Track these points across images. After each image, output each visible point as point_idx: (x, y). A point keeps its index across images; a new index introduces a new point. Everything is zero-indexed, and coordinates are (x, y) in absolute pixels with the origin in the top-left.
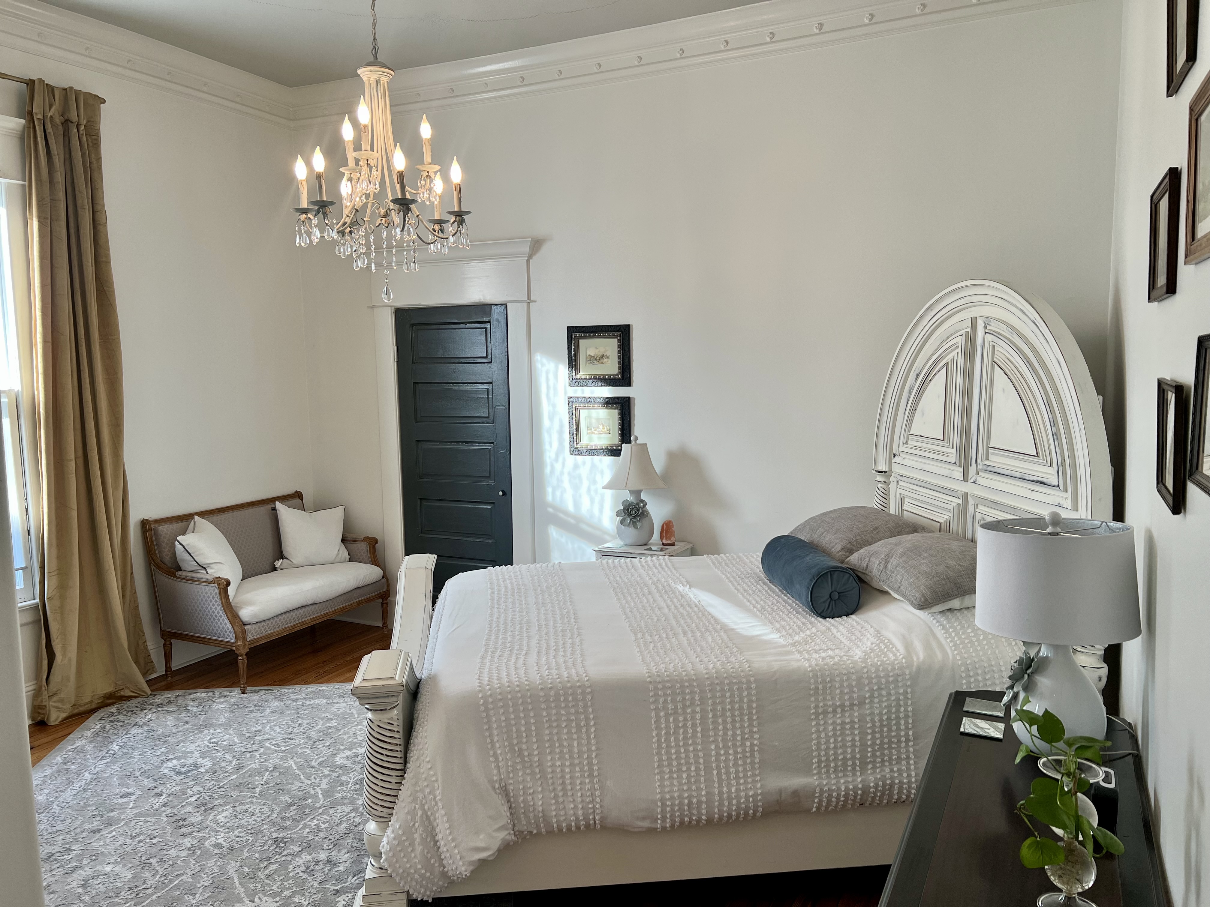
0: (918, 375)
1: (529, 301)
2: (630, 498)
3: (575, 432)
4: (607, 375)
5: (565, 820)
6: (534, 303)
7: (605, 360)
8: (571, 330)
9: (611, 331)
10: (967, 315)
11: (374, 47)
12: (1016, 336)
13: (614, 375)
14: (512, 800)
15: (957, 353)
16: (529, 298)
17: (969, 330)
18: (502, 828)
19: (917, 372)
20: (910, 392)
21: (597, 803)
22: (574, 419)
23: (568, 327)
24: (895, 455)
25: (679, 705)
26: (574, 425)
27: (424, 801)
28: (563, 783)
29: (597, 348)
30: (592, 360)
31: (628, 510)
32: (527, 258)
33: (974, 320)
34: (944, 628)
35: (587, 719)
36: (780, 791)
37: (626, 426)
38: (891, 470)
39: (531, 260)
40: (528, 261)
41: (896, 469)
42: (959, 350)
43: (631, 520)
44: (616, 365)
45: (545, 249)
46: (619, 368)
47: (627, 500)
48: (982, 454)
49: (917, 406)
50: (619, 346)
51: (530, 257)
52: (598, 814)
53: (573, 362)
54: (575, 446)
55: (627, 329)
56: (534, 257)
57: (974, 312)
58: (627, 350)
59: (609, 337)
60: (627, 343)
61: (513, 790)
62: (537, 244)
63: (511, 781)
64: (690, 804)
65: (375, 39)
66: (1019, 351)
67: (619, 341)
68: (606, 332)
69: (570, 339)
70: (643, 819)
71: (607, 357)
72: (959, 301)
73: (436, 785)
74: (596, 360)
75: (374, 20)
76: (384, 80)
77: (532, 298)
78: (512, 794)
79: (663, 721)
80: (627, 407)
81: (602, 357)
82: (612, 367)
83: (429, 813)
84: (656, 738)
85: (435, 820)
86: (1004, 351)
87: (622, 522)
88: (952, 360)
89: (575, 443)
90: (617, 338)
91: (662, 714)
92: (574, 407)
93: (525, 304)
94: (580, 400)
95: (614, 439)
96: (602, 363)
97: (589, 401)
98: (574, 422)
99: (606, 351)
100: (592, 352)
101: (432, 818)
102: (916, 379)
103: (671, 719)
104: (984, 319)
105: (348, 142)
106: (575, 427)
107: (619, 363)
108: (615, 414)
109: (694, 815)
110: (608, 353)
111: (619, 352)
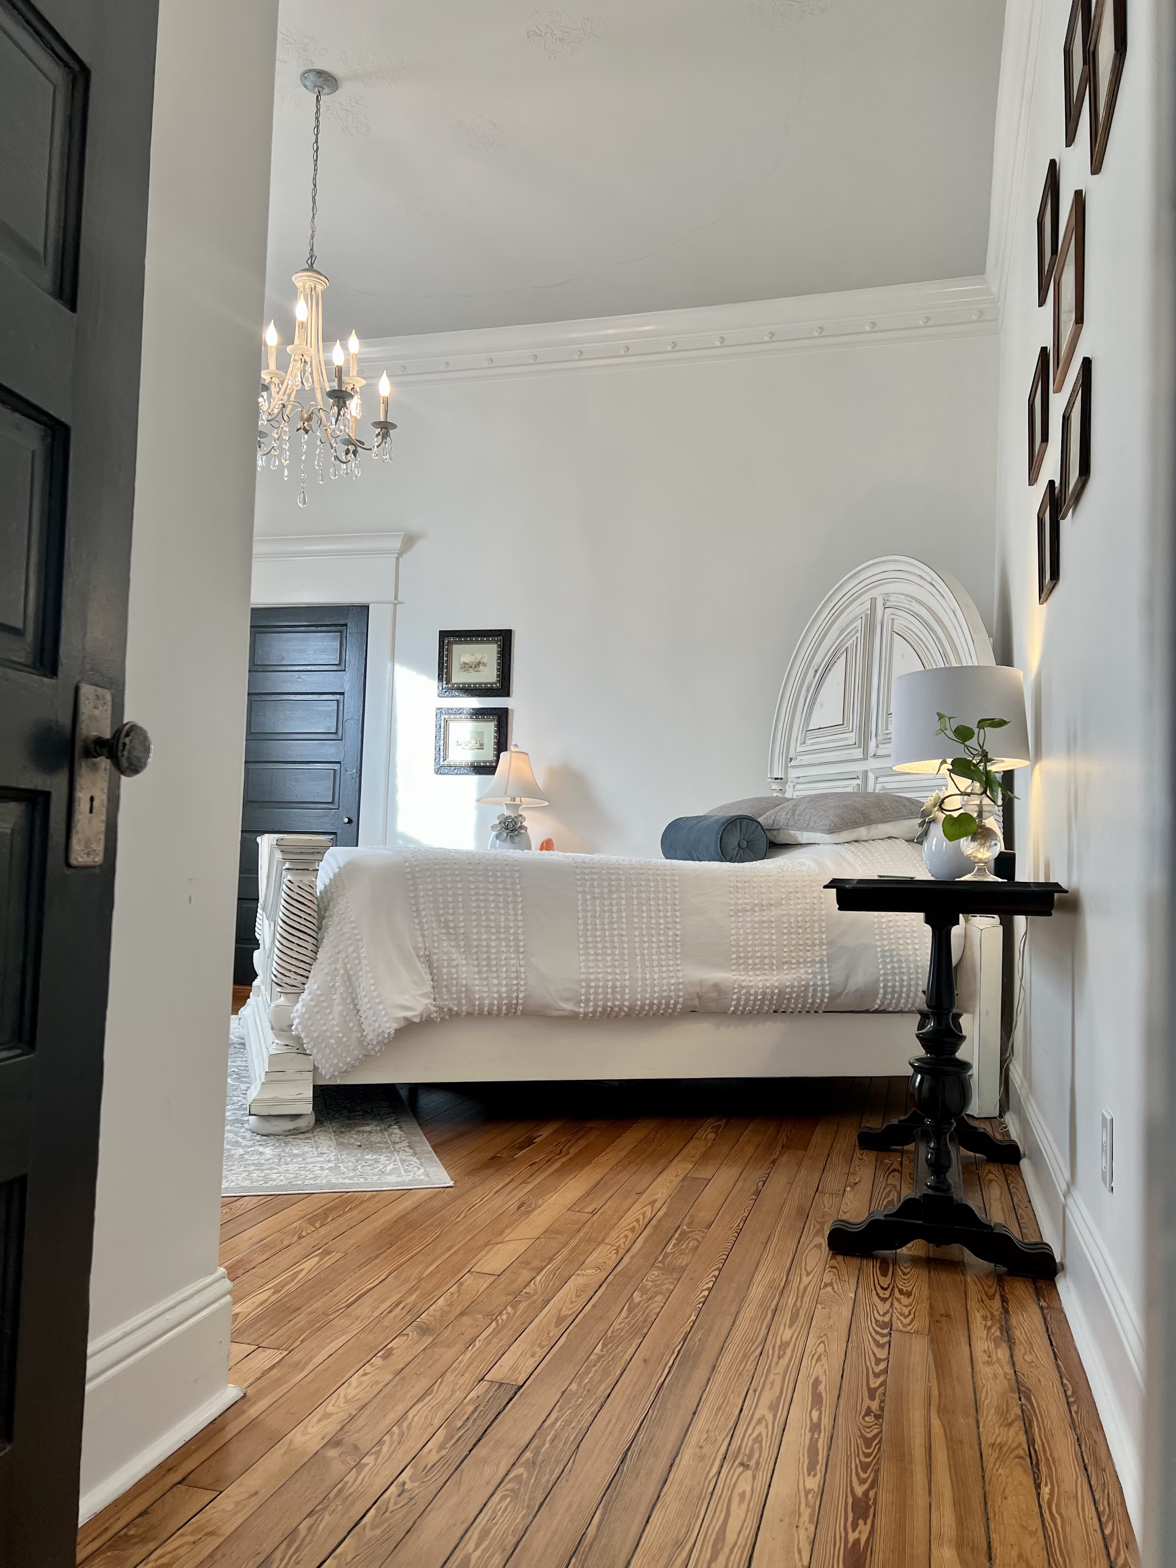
0: (816, 671)
1: (396, 602)
2: (507, 813)
3: (442, 748)
4: (483, 683)
5: (487, 997)
6: (402, 605)
7: (481, 668)
8: (443, 635)
9: (490, 636)
10: (867, 597)
11: (311, 257)
12: (914, 604)
13: (491, 684)
14: (435, 971)
15: (857, 638)
16: (396, 598)
17: (869, 612)
18: (424, 995)
19: (816, 668)
20: (808, 691)
21: (522, 979)
22: (442, 733)
23: (440, 631)
24: (791, 759)
25: (606, 890)
26: (442, 738)
27: (346, 960)
28: (488, 959)
29: (472, 655)
30: (466, 667)
31: (505, 823)
32: (396, 556)
33: (873, 600)
34: (853, 852)
35: (515, 895)
36: (701, 983)
37: (502, 740)
38: (787, 777)
39: (400, 559)
40: (397, 558)
41: (793, 773)
42: (859, 634)
43: (508, 834)
44: (495, 672)
45: (419, 546)
46: (498, 676)
47: (503, 814)
48: (882, 725)
49: (816, 700)
50: (499, 652)
51: (400, 554)
52: (521, 992)
53: (444, 671)
54: (442, 763)
55: (508, 634)
56: (404, 556)
57: (873, 593)
58: (508, 657)
59: (488, 642)
60: (508, 649)
61: (437, 960)
62: (410, 541)
63: (436, 951)
64: (614, 987)
65: (312, 250)
66: (916, 615)
67: (499, 646)
68: (485, 636)
69: (442, 644)
70: (567, 1000)
71: (485, 665)
72: (859, 585)
73: (361, 943)
74: (471, 667)
75: (313, 232)
76: (320, 288)
77: (400, 599)
78: (435, 965)
79: (589, 903)
80: (504, 719)
81: (479, 664)
82: (489, 675)
83: (351, 973)
84: (582, 920)
85: (358, 979)
86: (903, 621)
87: (497, 837)
88: (852, 645)
89: (442, 759)
90: (497, 643)
91: (588, 897)
92: (443, 718)
93: (391, 606)
94: (450, 711)
95: (488, 755)
96: (478, 671)
97: (459, 711)
98: (442, 736)
99: (483, 658)
100: (467, 658)
101: (354, 978)
102: (815, 676)
103: (597, 903)
104: (883, 596)
105: (271, 347)
106: (442, 742)
107: (498, 670)
108: (489, 728)
109: (617, 1000)
110: (485, 660)
111: (499, 658)
